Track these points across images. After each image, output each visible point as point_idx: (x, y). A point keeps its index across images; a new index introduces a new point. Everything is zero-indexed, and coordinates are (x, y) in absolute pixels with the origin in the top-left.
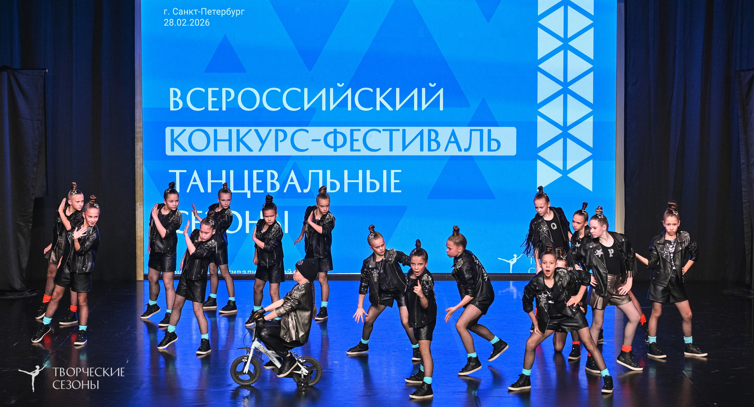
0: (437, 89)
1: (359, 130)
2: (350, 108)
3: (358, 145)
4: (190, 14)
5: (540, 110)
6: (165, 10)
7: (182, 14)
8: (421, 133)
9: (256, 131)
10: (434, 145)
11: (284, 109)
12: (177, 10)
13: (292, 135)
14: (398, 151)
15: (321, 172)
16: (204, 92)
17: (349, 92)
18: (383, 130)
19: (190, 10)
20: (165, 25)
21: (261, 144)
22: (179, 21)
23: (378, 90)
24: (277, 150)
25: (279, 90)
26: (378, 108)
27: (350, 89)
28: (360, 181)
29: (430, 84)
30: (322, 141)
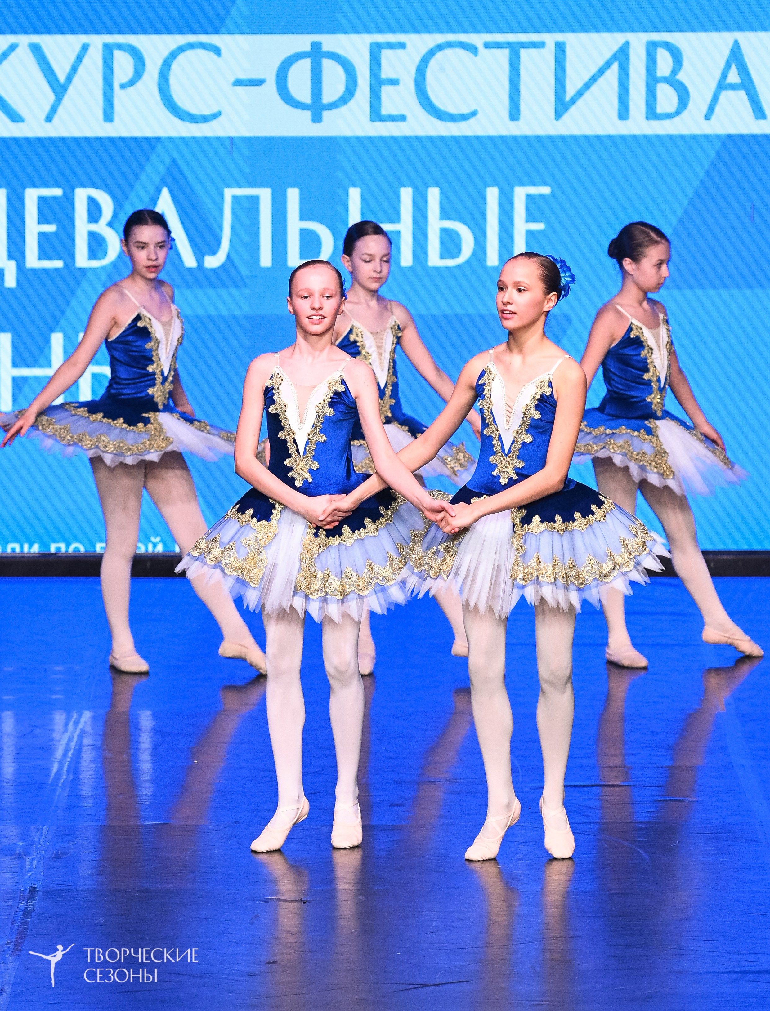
1: (402, 46)
3: (398, 99)
8: (622, 56)
9: (36, 49)
10: (667, 99)
13: (164, 65)
14: (538, 120)
15: (265, 195)
18: (487, 45)
21: (51, 97)
24: (109, 117)
28: (405, 227)
30: (271, 86)
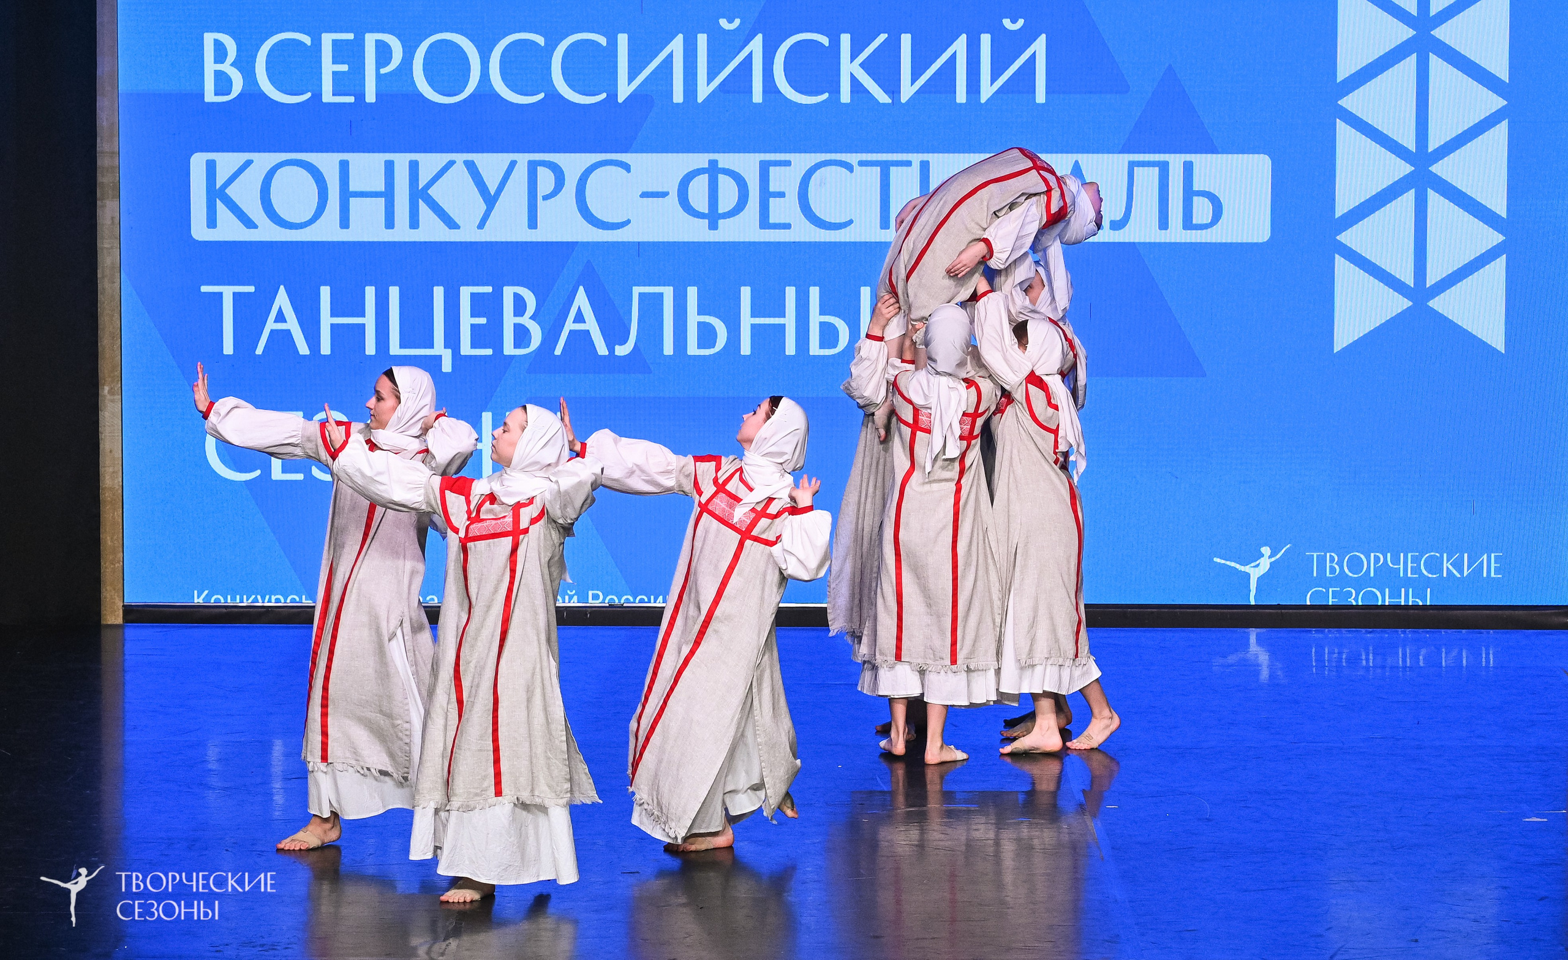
0: (1026, 38)
1: (788, 164)
2: (757, 96)
3: (784, 210)
5: (1344, 103)
9: (471, 166)
11: (554, 97)
13: (580, 179)
15: (668, 293)
16: (309, 44)
17: (756, 46)
18: (861, 164)
21: (483, 207)
23: (845, 40)
24: (533, 224)
25: (540, 40)
26: (845, 96)
27: (759, 38)
28: (789, 321)
29: (1007, 23)
30: (673, 198)
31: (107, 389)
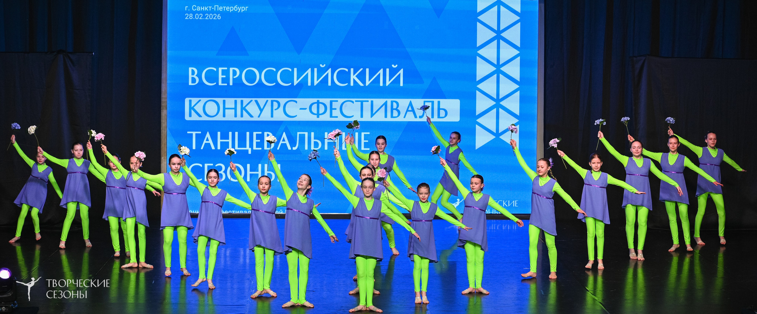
0: (398, 70)
1: (337, 101)
2: (330, 84)
3: (336, 113)
4: (205, 10)
5: (478, 86)
6: (186, 7)
7: (199, 10)
8: (385, 104)
9: (256, 102)
10: (395, 113)
11: (278, 84)
12: (196, 7)
13: (284, 105)
14: (367, 118)
15: (306, 134)
16: (216, 70)
17: (329, 71)
18: (356, 101)
19: (205, 7)
20: (186, 18)
21: (259, 112)
22: (197, 15)
23: (352, 70)
24: (272, 116)
25: (274, 70)
26: (352, 84)
27: (330, 69)
28: (337, 141)
29: (393, 66)
30: (308, 110)
31: (163, 158)
